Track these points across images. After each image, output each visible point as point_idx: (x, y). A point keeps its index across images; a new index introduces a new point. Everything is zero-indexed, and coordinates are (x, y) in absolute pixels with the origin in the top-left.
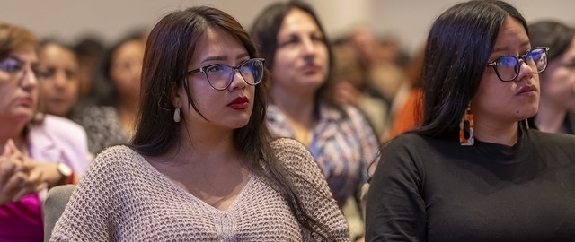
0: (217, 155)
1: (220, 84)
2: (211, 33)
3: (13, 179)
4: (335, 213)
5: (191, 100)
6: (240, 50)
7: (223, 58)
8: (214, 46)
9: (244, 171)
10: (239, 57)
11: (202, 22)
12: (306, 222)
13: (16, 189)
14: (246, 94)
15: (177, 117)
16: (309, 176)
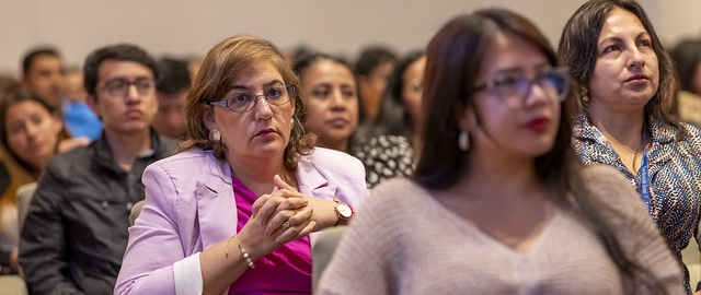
0: (514, 187)
1: (514, 102)
2: (502, 39)
3: (277, 217)
4: (661, 256)
5: (480, 121)
6: (537, 59)
7: (517, 70)
8: (505, 56)
9: (548, 206)
10: (538, 67)
11: (490, 27)
12: (627, 267)
13: (279, 229)
14: (547, 113)
15: (464, 142)
16: (629, 210)
